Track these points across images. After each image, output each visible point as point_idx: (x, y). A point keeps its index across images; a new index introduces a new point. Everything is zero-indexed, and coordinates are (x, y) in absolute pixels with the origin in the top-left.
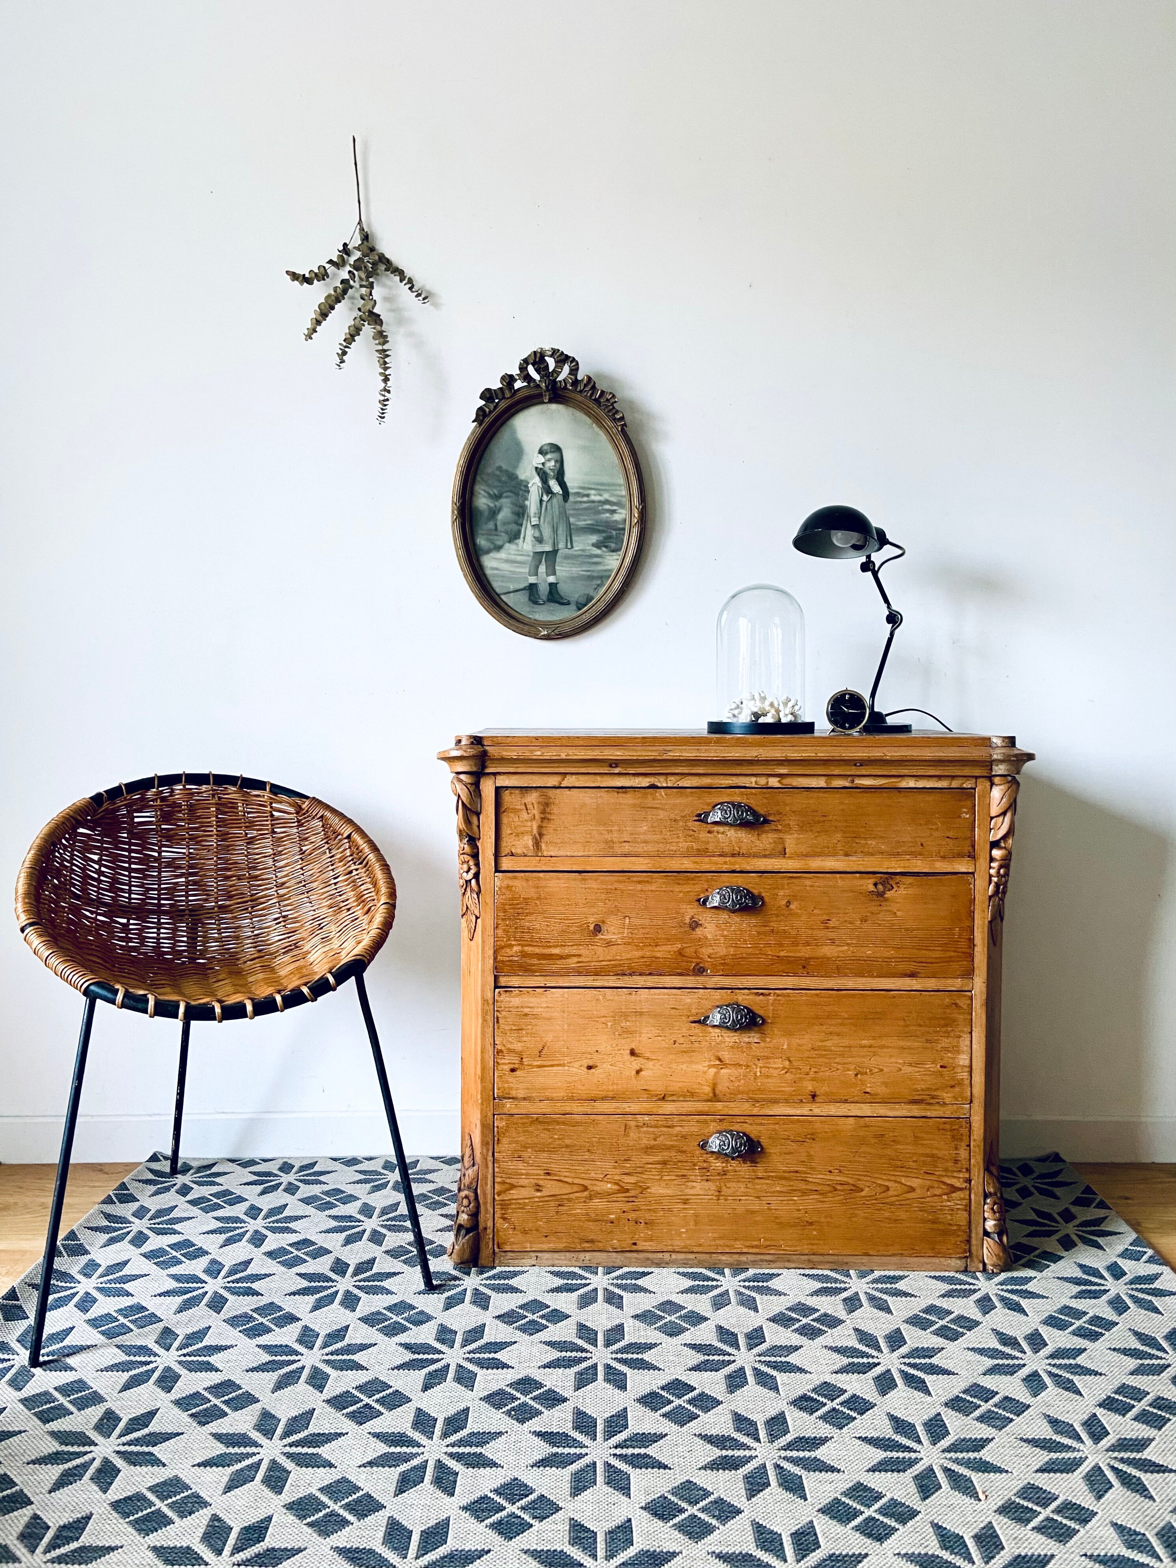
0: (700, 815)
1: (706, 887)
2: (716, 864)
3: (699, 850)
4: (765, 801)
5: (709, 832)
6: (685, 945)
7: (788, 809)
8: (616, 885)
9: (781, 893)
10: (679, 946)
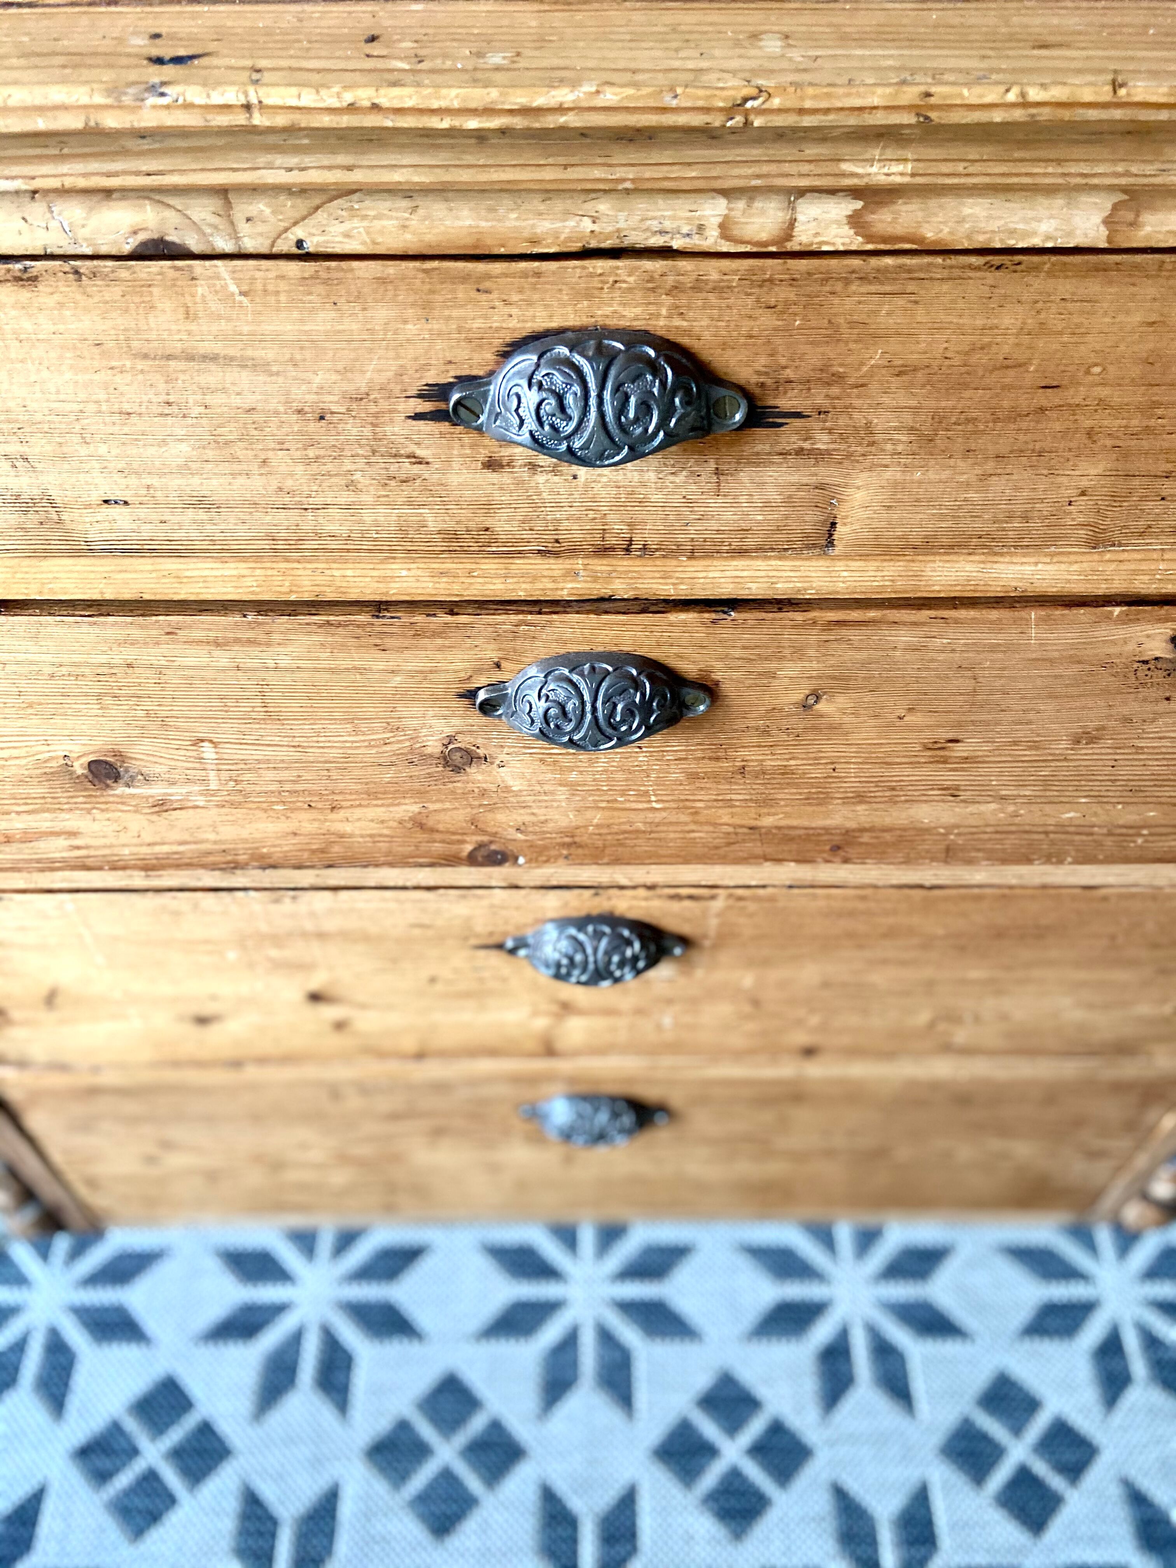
0: (440, 392)
1: (495, 656)
2: (535, 579)
3: (452, 536)
4: (768, 320)
5: (492, 464)
6: (432, 807)
7: (876, 357)
8: (129, 654)
9: (789, 670)
10: (416, 808)
